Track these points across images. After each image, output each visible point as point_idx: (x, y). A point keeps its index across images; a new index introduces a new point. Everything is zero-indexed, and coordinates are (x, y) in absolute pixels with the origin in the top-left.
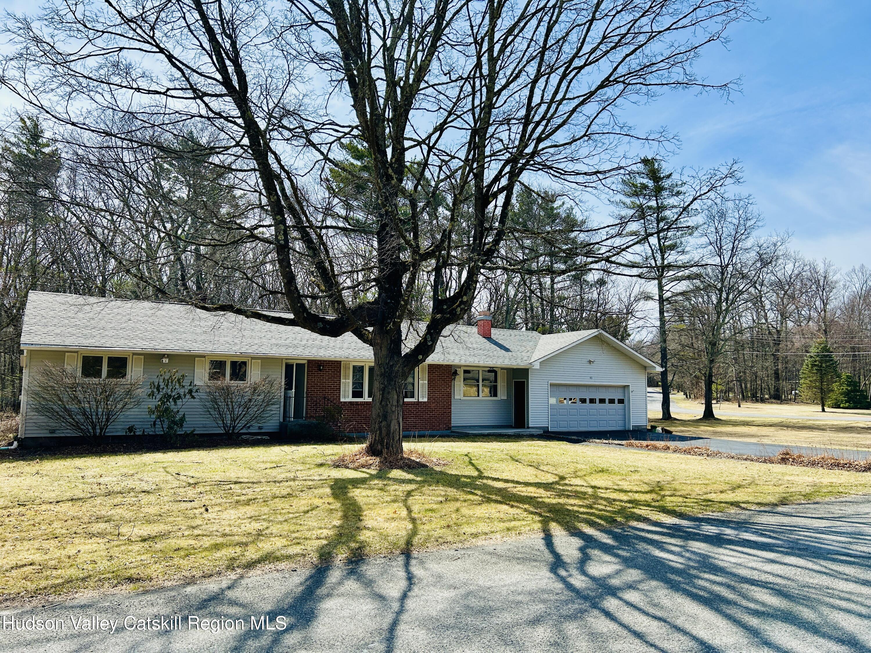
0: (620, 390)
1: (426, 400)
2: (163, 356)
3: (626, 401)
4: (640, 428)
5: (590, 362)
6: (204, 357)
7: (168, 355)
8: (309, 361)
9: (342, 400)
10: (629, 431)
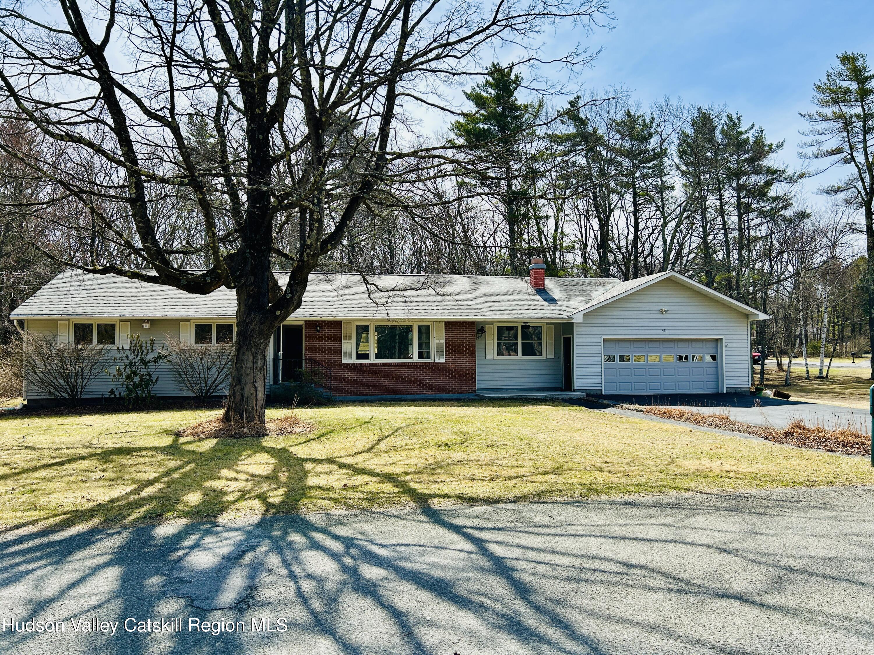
0: (711, 345)
1: (443, 360)
2: (144, 321)
3: (718, 358)
4: (739, 391)
5: (661, 311)
6: (189, 321)
7: (148, 320)
8: (307, 322)
9: (344, 362)
10: (723, 394)
